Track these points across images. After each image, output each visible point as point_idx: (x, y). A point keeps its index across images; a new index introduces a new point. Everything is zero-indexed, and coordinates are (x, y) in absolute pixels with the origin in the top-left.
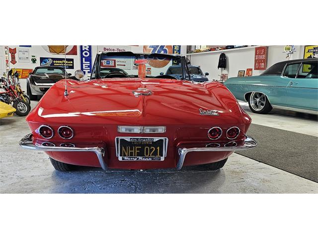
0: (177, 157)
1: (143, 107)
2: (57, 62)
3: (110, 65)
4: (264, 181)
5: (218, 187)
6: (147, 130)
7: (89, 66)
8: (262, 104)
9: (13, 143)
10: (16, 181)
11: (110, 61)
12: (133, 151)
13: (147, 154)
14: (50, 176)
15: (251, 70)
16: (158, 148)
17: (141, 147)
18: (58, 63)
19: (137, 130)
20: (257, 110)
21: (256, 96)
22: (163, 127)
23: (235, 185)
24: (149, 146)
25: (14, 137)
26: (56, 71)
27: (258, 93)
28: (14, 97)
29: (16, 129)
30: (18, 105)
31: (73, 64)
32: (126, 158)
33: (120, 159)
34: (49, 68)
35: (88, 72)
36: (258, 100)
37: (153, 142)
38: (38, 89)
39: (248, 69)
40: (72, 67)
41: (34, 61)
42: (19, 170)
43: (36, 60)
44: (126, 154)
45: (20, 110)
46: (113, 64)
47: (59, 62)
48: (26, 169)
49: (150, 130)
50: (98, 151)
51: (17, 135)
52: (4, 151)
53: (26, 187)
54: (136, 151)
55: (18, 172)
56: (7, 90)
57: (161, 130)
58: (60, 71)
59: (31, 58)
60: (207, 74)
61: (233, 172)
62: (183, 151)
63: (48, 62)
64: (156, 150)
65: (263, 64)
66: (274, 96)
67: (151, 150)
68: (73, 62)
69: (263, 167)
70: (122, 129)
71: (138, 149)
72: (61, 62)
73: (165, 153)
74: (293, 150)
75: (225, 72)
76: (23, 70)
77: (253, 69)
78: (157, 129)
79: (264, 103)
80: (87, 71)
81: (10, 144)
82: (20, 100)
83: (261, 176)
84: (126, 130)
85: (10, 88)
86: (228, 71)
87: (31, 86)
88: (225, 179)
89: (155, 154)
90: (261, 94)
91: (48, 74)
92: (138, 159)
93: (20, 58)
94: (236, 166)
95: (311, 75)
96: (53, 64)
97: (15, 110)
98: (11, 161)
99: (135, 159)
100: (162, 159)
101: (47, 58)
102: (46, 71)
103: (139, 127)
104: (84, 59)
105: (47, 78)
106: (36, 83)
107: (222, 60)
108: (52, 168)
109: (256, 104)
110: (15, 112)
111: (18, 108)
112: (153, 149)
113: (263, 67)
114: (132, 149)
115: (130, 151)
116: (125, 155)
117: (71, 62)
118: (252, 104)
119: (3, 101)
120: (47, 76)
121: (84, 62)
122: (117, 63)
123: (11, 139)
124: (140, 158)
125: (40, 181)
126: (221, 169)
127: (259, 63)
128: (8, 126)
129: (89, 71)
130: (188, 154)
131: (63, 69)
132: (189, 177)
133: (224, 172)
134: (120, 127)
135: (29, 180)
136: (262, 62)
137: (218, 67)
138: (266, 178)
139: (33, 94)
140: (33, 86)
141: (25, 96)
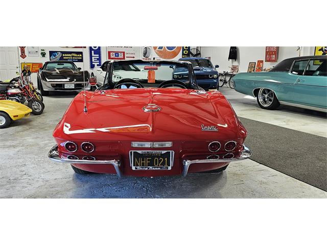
0: (182, 167)
1: (153, 122)
2: (66, 55)
3: (119, 57)
4: (262, 183)
5: (219, 189)
6: (157, 145)
7: (98, 59)
8: (270, 100)
9: (33, 145)
10: (42, 184)
11: (119, 53)
12: (145, 162)
13: (156, 164)
14: (71, 179)
15: (262, 62)
16: (166, 159)
17: (151, 158)
18: (67, 57)
19: (148, 145)
20: (265, 106)
21: (264, 92)
22: (170, 143)
23: (235, 187)
24: (158, 157)
25: (33, 139)
26: (66, 65)
27: (266, 89)
28: (29, 97)
29: (33, 130)
30: (33, 104)
31: (82, 57)
32: (138, 168)
33: (134, 168)
34: (59, 63)
35: (98, 65)
36: (266, 96)
37: (161, 154)
38: (49, 85)
39: (258, 61)
40: (81, 61)
41: (43, 55)
42: (43, 173)
43: (45, 54)
44: (139, 164)
45: (35, 109)
46: (122, 57)
47: (68, 55)
48: (49, 172)
49: (159, 145)
50: (115, 163)
51: (35, 136)
52: (27, 154)
53: (52, 190)
54: (147, 162)
55: (42, 175)
56: (21, 90)
57: (168, 144)
58: (69, 65)
59: (40, 52)
60: (217, 66)
61: (235, 174)
62: (186, 163)
63: (57, 56)
64: (164, 160)
65: (274, 56)
66: (282, 92)
67: (160, 161)
68: (82, 55)
69: (263, 169)
70: (135, 144)
71: (148, 160)
72: (70, 55)
73: (171, 163)
74: (294, 151)
75: (236, 63)
76: (33, 64)
77: (264, 61)
78: (165, 144)
79: (272, 99)
80: (96, 64)
81: (31, 146)
82: (34, 100)
83: (260, 178)
84: (138, 145)
85: (24, 88)
86: (239, 62)
87: (43, 82)
88: (226, 181)
89: (163, 164)
90: (269, 91)
91: (58, 69)
92: (149, 168)
93: (30, 53)
94: (238, 169)
95: (318, 73)
96: (62, 57)
97: (31, 110)
98: (34, 164)
99: (146, 169)
100: (170, 168)
101: (56, 52)
102: (56, 65)
103: (149, 143)
104: (93, 52)
105: (57, 73)
106: (47, 79)
107: (233, 51)
108: (72, 172)
109: (264, 100)
110: (31, 113)
111: (33, 107)
112: (161, 160)
113: (274, 59)
114: (143, 160)
115: (142, 162)
116: (137, 165)
117: (81, 55)
118: (261, 100)
119: (19, 101)
120: (58, 71)
121: (93, 55)
122: (126, 56)
123: (30, 140)
124: (151, 168)
125: (63, 183)
126: (224, 171)
127: (270, 55)
128: (25, 127)
129: (98, 63)
130: (191, 165)
131: (72, 63)
132: (195, 179)
133: (226, 174)
134: (133, 143)
135: (53, 183)
136: (273, 54)
137: (229, 59)
138: (264, 180)
139: (44, 90)
140: (44, 82)
141: (38, 94)
